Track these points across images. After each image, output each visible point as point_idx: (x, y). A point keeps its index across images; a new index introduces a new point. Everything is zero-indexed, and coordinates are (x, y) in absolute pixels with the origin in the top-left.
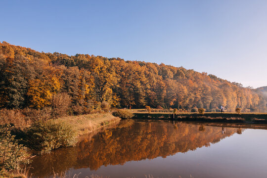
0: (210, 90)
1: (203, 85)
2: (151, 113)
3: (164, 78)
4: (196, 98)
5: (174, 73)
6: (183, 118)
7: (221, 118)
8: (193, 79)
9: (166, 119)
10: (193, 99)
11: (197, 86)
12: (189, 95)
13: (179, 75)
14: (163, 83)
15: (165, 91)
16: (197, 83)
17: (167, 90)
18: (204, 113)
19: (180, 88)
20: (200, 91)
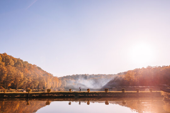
0: (38, 77)
1: (34, 73)
5: (15, 62)
8: (28, 68)
11: (30, 73)
12: (24, 79)
13: (18, 64)
14: (5, 68)
15: (6, 75)
19: (18, 73)
20: (32, 77)
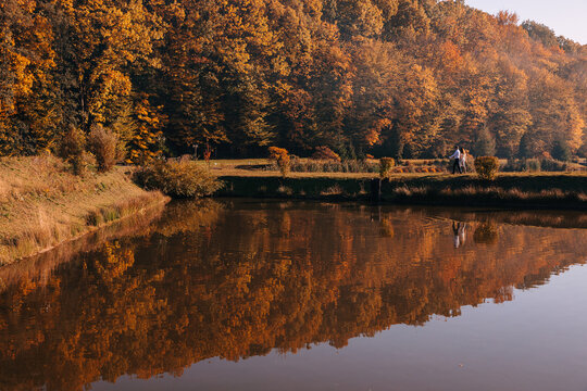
0: (522, 86)
1: (499, 64)
2: (290, 174)
3: (345, 34)
4: (470, 115)
5: (385, 14)
6: (415, 195)
7: (559, 193)
8: (463, 40)
9: (349, 199)
10: (458, 119)
11: (474, 70)
12: (442, 103)
13: (406, 23)
14: (339, 53)
15: (349, 88)
16: (477, 56)
17: (356, 85)
18: (496, 174)
19: (409, 74)
20: (485, 87)
